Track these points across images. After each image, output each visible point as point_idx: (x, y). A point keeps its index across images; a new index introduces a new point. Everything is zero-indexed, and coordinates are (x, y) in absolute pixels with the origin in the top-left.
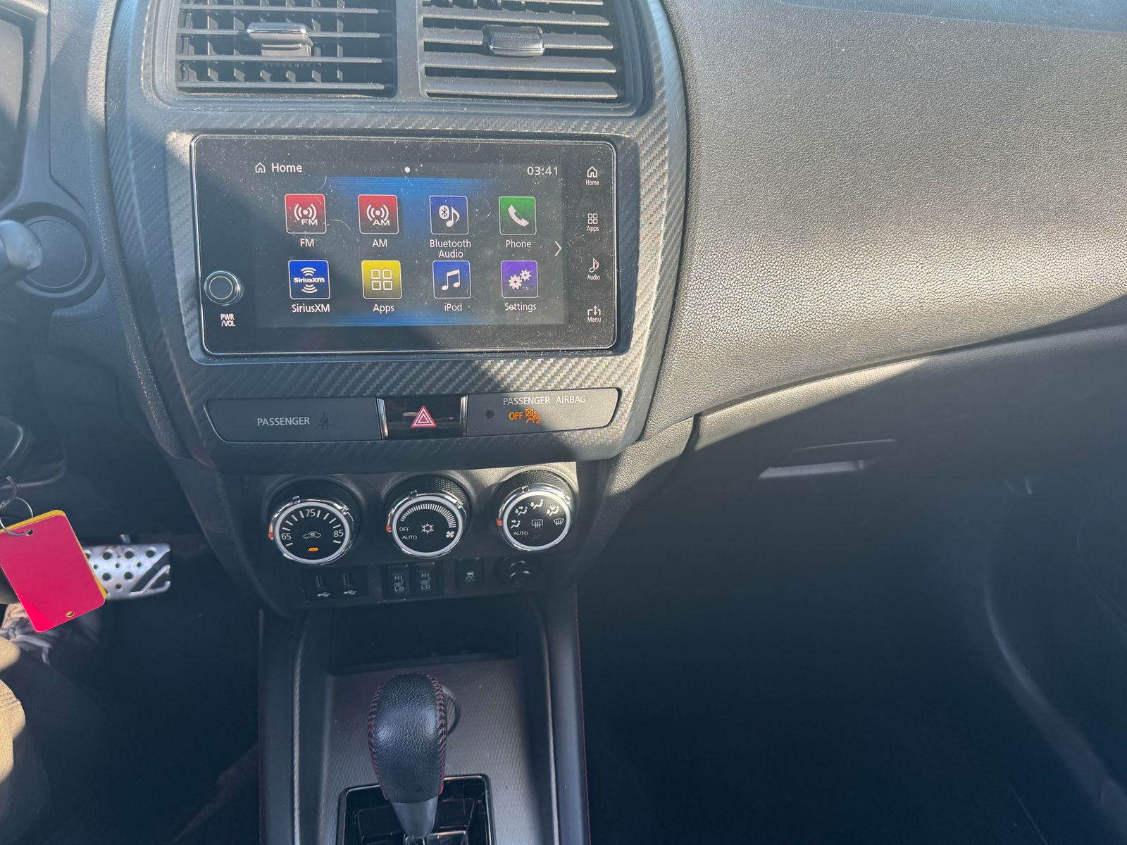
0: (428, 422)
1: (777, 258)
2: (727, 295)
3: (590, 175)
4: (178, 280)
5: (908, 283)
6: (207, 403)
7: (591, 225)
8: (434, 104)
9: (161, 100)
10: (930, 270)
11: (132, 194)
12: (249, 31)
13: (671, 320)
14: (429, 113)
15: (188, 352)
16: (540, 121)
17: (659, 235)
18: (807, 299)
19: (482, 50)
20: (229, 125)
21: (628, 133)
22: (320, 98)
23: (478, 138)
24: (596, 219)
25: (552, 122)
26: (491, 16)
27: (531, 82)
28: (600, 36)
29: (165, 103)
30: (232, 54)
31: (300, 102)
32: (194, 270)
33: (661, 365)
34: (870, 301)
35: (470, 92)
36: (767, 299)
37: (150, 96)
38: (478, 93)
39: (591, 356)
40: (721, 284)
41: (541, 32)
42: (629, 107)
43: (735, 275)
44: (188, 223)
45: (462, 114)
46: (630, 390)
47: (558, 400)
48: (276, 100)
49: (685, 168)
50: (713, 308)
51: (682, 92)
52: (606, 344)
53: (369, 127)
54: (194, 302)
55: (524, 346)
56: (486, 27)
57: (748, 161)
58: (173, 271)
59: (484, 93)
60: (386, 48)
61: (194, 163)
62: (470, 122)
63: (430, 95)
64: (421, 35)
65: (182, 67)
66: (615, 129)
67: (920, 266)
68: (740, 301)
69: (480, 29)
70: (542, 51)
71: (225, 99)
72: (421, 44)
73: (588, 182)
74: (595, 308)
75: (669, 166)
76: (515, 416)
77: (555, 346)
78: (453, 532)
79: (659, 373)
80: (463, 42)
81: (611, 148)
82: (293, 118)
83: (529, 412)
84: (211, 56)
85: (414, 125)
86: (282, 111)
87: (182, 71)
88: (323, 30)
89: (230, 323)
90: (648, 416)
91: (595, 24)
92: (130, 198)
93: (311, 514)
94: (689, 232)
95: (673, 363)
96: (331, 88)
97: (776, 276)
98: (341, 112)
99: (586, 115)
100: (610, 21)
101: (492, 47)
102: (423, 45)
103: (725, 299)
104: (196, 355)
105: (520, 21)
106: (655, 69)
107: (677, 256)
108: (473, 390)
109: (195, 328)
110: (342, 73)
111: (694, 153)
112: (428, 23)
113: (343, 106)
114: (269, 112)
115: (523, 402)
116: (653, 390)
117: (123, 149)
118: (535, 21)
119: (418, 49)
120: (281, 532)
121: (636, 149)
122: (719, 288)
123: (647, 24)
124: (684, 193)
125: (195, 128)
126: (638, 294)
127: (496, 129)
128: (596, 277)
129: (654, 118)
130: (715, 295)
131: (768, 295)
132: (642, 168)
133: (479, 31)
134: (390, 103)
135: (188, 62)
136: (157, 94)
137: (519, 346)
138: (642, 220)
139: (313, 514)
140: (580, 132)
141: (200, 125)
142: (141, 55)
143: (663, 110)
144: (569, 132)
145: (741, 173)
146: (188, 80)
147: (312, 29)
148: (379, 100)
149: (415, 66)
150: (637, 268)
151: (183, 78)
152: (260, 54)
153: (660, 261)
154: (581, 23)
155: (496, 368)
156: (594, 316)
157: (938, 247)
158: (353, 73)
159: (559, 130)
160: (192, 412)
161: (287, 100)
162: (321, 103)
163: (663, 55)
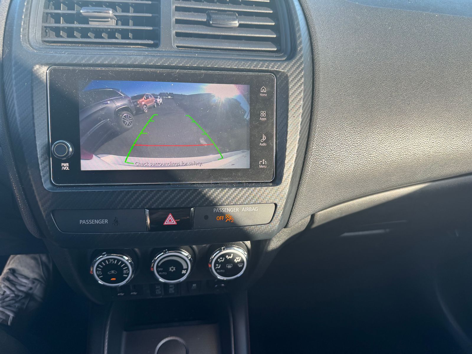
0: (173, 222)
1: (358, 134)
2: (332, 154)
3: (262, 91)
4: (37, 145)
5: (423, 148)
6: (53, 212)
7: (262, 117)
8: (180, 52)
9: (32, 48)
10: (434, 141)
11: (13, 98)
12: (81, 11)
13: (303, 167)
14: (177, 56)
15: (43, 184)
16: (236, 62)
17: (298, 123)
18: (373, 156)
19: (206, 24)
20: (67, 61)
21: (283, 69)
22: (119, 47)
23: (203, 70)
24: (265, 114)
25: (243, 62)
26: (211, 6)
27: (231, 41)
28: (267, 18)
29: (34, 49)
30: (74, 23)
31: (107, 50)
32: (47, 139)
33: (297, 190)
34: (404, 157)
35: (199, 46)
36: (353, 155)
37: (25, 45)
38: (204, 46)
39: (261, 186)
40: (329, 148)
41: (237, 15)
42: (283, 55)
43: (337, 143)
44: (44, 114)
45: (194, 57)
46: (281, 204)
47: (243, 209)
48: (95, 48)
49: (311, 87)
50: (325, 160)
51: (310, 48)
52: (269, 179)
53: (144, 63)
54: (47, 157)
55: (225, 180)
56: (208, 12)
57: (343, 84)
58: (35, 140)
59: (207, 46)
60: (155, 22)
61: (48, 82)
62: (199, 62)
63: (178, 47)
64: (174, 15)
65: (46, 30)
66: (276, 67)
67: (429, 139)
68: (339, 156)
69: (205, 13)
70: (237, 25)
71: (67, 47)
72: (173, 20)
73: (261, 95)
74: (264, 160)
75: (304, 87)
76: (220, 218)
77: (242, 180)
78: (185, 271)
79: (296, 194)
80: (196, 19)
81: (274, 77)
82: (103, 58)
83: (227, 216)
84: (62, 24)
85: (168, 63)
86: (97, 54)
87: (46, 32)
88: (123, 12)
89: (66, 168)
90: (290, 216)
91: (266, 12)
92: (12, 100)
93: (111, 262)
94: (313, 121)
95: (304, 189)
96: (125, 42)
97: (357, 144)
98: (129, 55)
99: (261, 59)
100: (273, 10)
101: (211, 22)
102: (175, 21)
103: (331, 155)
104: (47, 186)
105: (226, 9)
106: (298, 35)
107: (307, 134)
108: (198, 205)
109: (47, 171)
110: (132, 34)
111: (316, 79)
112: (178, 9)
113: (130, 52)
114: (90, 54)
115: (224, 211)
116: (293, 203)
117: (10, 73)
118: (234, 9)
119: (172, 23)
120: (97, 270)
121: (287, 77)
122: (328, 150)
123: (293, 12)
124: (311, 100)
125: (49, 63)
126: (287, 154)
127: (212, 66)
128: (264, 144)
129: (297, 62)
130: (326, 154)
131: (353, 154)
132: (290, 87)
133: (204, 14)
134: (156, 51)
135: (49, 27)
136: (30, 44)
137: (222, 180)
138: (290, 115)
139: (113, 262)
140: (258, 68)
141: (52, 61)
142: (21, 23)
143: (301, 57)
144: (252, 68)
145: (340, 90)
146: (49, 37)
147: (117, 11)
148: (150, 49)
149: (170, 31)
150: (286, 140)
151: (46, 36)
152: (88, 24)
153: (298, 137)
154: (258, 11)
155: (210, 193)
156: (263, 165)
157: (438, 129)
158: (138, 35)
159: (246, 67)
160: (44, 216)
161: (100, 48)
162: (119, 50)
163: (301, 29)
